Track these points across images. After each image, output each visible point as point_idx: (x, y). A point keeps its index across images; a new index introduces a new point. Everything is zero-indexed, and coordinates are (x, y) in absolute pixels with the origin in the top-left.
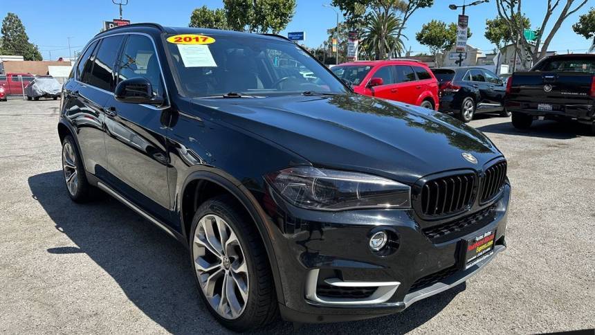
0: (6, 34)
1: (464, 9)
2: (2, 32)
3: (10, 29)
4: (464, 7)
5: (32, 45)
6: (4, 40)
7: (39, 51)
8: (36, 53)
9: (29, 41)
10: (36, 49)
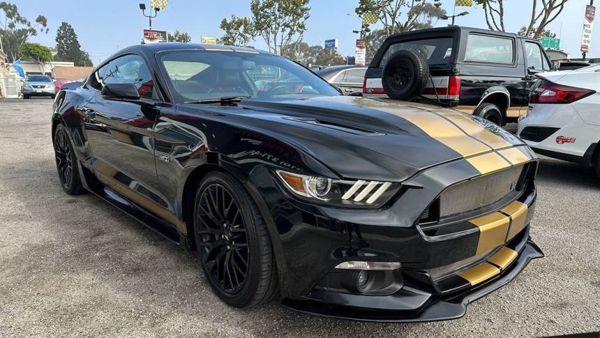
0: (60, 42)
1: (453, 19)
2: (57, 40)
3: (64, 37)
4: (453, 17)
5: (83, 52)
6: (59, 48)
7: (90, 58)
8: (88, 60)
9: (81, 49)
10: (88, 56)
